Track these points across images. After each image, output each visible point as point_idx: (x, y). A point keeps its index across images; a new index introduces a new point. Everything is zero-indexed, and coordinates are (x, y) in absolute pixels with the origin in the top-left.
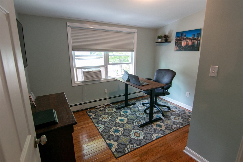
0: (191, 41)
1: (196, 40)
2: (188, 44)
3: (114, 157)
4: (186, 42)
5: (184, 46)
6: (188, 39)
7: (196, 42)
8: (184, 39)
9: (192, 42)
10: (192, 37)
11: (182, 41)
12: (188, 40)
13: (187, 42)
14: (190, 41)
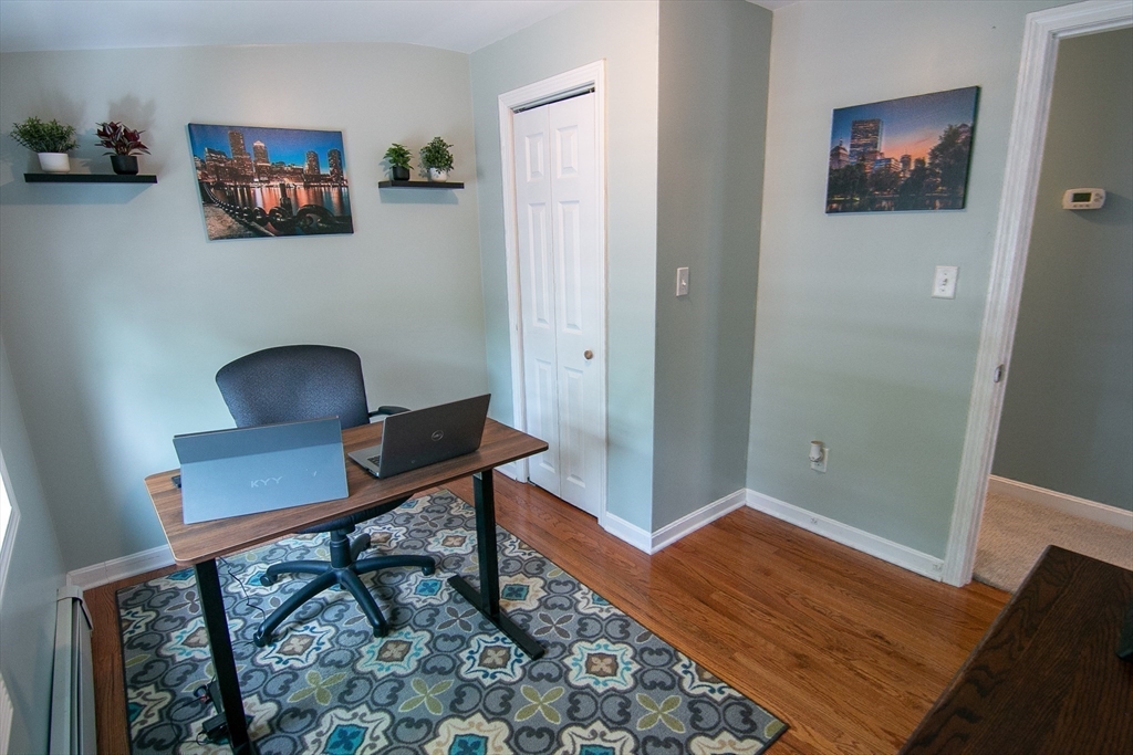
0: (307, 187)
1: (330, 180)
2: (292, 198)
3: (784, 736)
4: (278, 191)
5: (272, 211)
6: (285, 173)
7: (334, 193)
8: (260, 172)
9: (311, 190)
10: (306, 167)
11: (250, 179)
12: (287, 181)
13: (283, 187)
14: (300, 185)
